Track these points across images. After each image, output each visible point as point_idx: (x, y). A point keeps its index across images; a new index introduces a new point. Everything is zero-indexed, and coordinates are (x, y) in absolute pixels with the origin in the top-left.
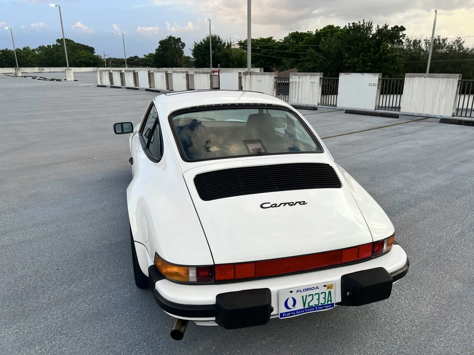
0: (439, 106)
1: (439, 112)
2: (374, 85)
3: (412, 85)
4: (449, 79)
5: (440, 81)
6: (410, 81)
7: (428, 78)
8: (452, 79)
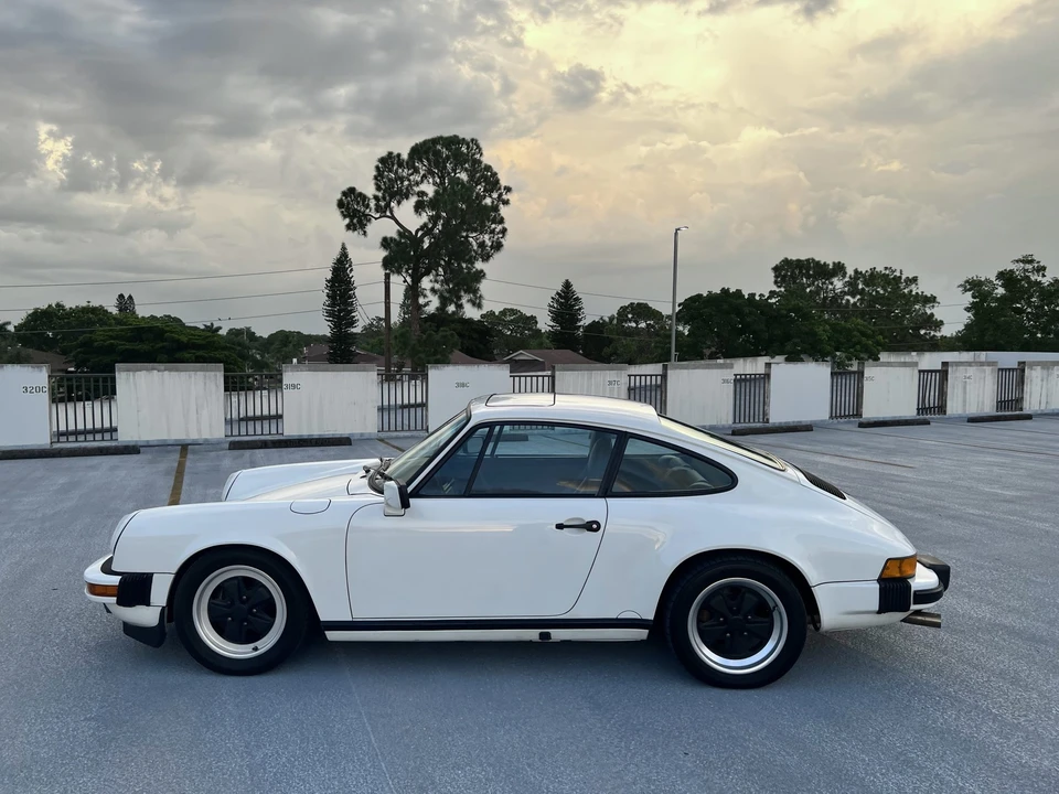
0: (198, 422)
1: (199, 431)
2: (40, 390)
3: (135, 384)
4: (208, 373)
5: (190, 377)
6: (128, 379)
7: (166, 372)
8: (213, 373)
